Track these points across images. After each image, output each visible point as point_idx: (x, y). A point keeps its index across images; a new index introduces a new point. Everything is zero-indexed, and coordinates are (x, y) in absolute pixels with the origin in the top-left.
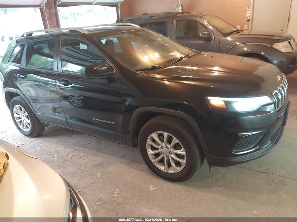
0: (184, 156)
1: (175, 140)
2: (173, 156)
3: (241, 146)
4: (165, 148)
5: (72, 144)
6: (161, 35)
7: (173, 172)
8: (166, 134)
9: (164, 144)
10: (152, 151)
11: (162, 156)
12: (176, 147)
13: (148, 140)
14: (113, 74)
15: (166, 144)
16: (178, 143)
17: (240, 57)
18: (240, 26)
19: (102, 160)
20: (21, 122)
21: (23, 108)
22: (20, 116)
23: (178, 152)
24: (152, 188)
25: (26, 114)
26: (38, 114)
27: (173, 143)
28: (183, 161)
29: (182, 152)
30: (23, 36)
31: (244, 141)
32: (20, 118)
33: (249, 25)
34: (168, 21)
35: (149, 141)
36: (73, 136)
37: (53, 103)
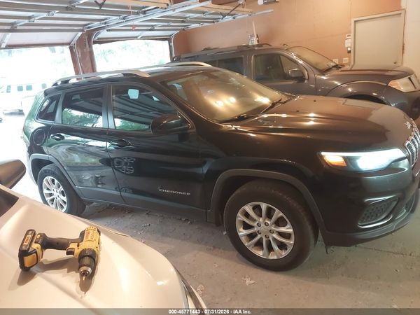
0: (290, 234)
1: (278, 213)
2: (275, 235)
3: (368, 217)
4: (263, 225)
5: (126, 227)
6: (237, 74)
7: (275, 257)
8: (264, 206)
9: (261, 220)
10: (244, 231)
11: (259, 236)
12: (280, 222)
13: (239, 214)
14: (188, 128)
15: (265, 220)
16: (282, 217)
17: (342, 99)
18: (337, 60)
19: (173, 247)
20: (53, 200)
21: (56, 181)
22: (52, 192)
23: (283, 229)
24: (248, 282)
25: (61, 189)
26: (78, 187)
27: (274, 218)
28: (290, 243)
29: (288, 229)
30: (56, 84)
31: (373, 210)
32: (51, 195)
33: (350, 57)
34: (243, 56)
35: (240, 217)
36: (127, 216)
37: (91, 172)
